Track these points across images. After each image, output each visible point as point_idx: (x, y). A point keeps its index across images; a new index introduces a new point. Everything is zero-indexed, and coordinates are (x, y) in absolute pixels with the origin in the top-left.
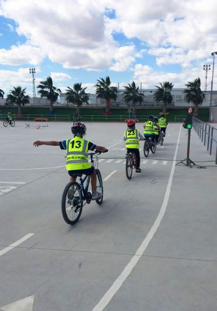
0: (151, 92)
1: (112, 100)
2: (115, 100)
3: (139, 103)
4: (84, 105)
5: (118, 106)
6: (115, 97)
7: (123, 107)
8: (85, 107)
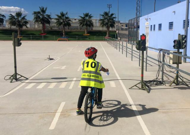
0: (75, 20)
1: (47, 25)
2: (50, 24)
3: (67, 27)
4: (24, 28)
5: (52, 29)
6: (49, 22)
7: (56, 30)
8: (25, 29)
